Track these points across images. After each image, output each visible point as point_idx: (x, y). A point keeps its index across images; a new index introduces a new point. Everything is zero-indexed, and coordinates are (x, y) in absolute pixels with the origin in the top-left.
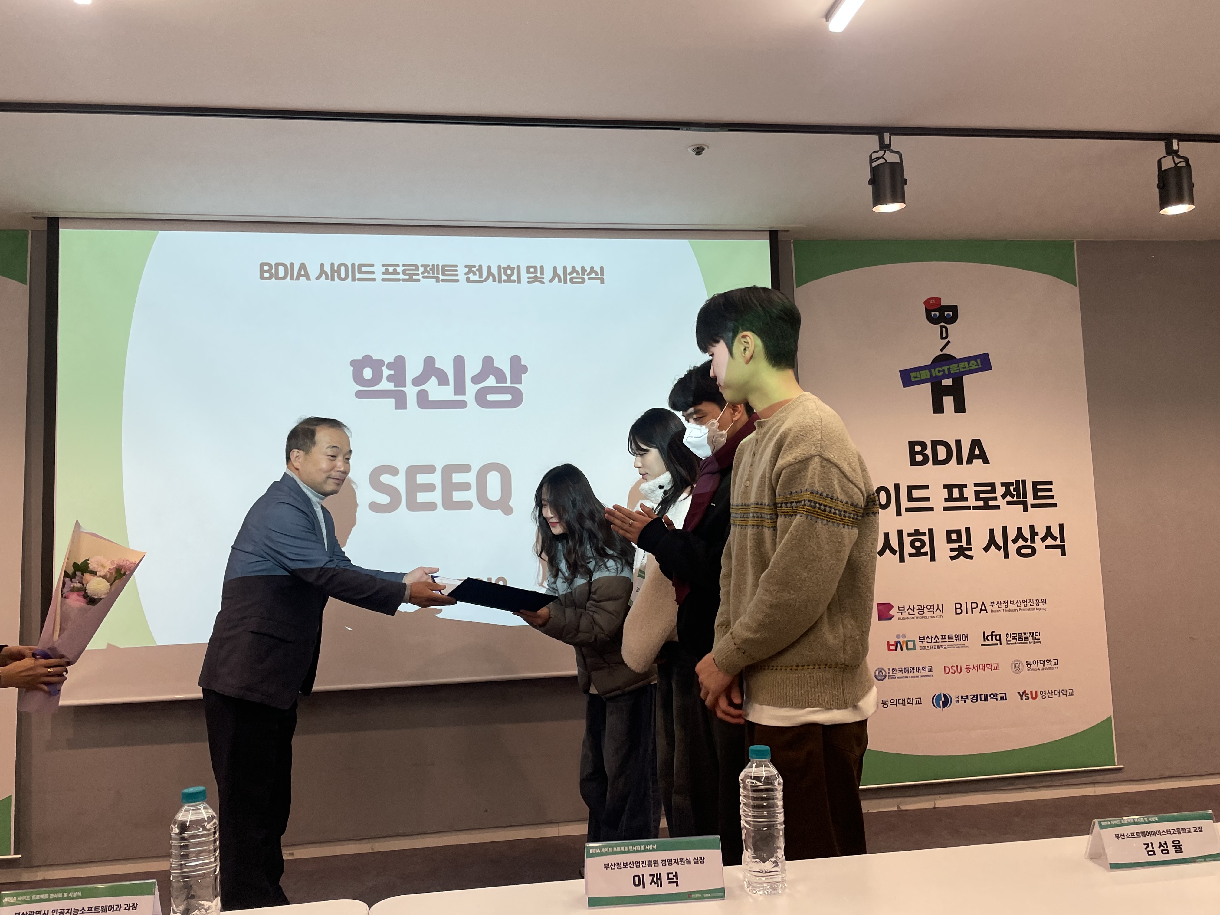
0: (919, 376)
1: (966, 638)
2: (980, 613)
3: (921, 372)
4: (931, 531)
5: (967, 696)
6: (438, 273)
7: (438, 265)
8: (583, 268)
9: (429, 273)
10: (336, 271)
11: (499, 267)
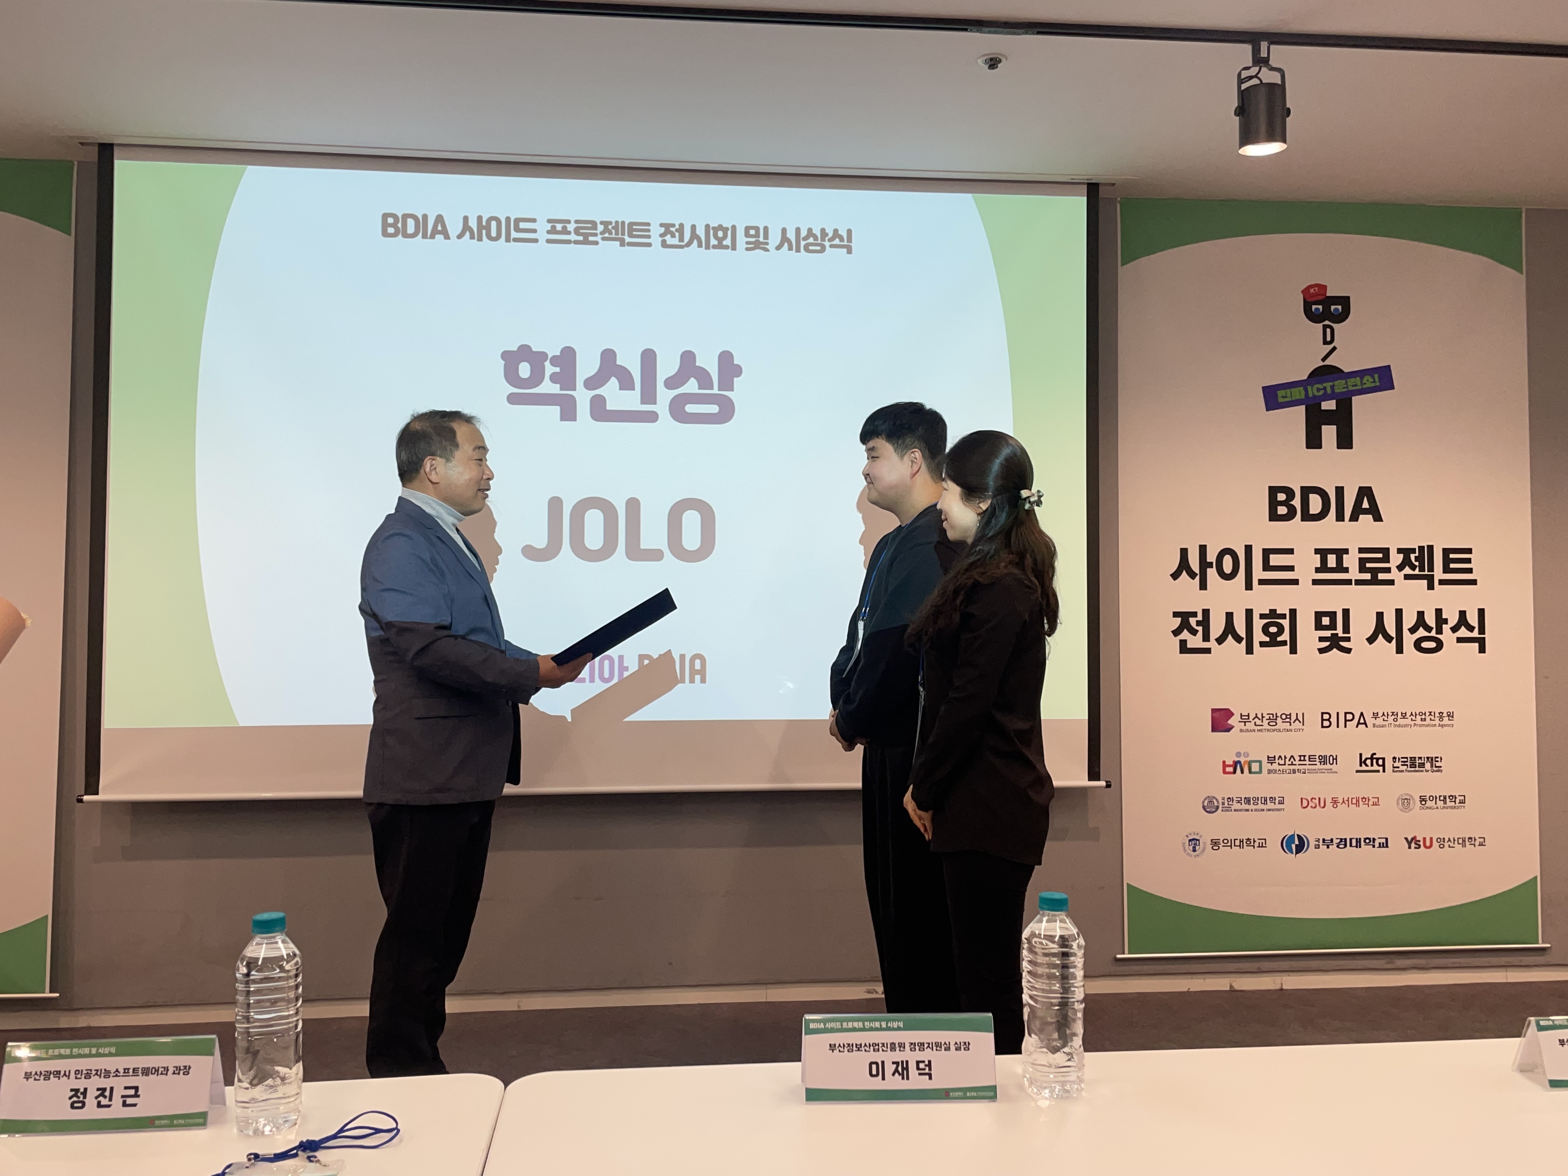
0: (1289, 395)
1: (1335, 761)
2: (1357, 727)
3: (1292, 390)
4: (1293, 612)
5: (1332, 840)
6: (623, 234)
7: (623, 223)
8: (823, 231)
9: (611, 233)
10: (484, 228)
11: (707, 227)
